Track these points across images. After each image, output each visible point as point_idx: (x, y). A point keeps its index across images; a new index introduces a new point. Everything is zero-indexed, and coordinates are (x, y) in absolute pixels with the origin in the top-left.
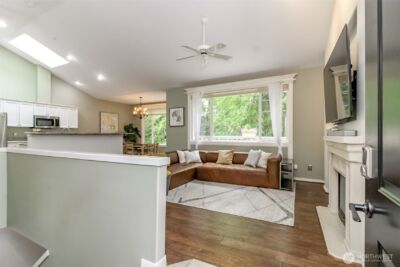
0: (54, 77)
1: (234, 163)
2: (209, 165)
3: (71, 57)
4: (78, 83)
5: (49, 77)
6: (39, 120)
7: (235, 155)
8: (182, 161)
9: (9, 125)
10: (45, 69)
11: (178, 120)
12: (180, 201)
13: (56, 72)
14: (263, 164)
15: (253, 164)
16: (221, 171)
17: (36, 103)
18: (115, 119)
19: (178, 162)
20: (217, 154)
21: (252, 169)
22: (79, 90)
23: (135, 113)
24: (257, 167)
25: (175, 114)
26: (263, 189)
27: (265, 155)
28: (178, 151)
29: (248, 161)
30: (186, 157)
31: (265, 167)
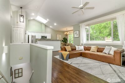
0: (46, 26)
1: (97, 51)
2: (87, 52)
3: (48, 20)
4: (51, 27)
5: (44, 26)
6: (42, 37)
7: (98, 48)
8: (77, 49)
9: (36, 38)
10: (44, 24)
11: (77, 35)
12: (71, 64)
13: (46, 24)
14: (112, 53)
15: (107, 52)
16: (91, 54)
17: (42, 33)
18: (60, 36)
19: (76, 50)
20: (91, 47)
21: (106, 55)
22: (51, 28)
23: (65, 34)
24: (109, 54)
25: (76, 33)
26: (111, 65)
27: (114, 49)
28: (76, 46)
29: (104, 51)
30: (78, 48)
31: (113, 54)
